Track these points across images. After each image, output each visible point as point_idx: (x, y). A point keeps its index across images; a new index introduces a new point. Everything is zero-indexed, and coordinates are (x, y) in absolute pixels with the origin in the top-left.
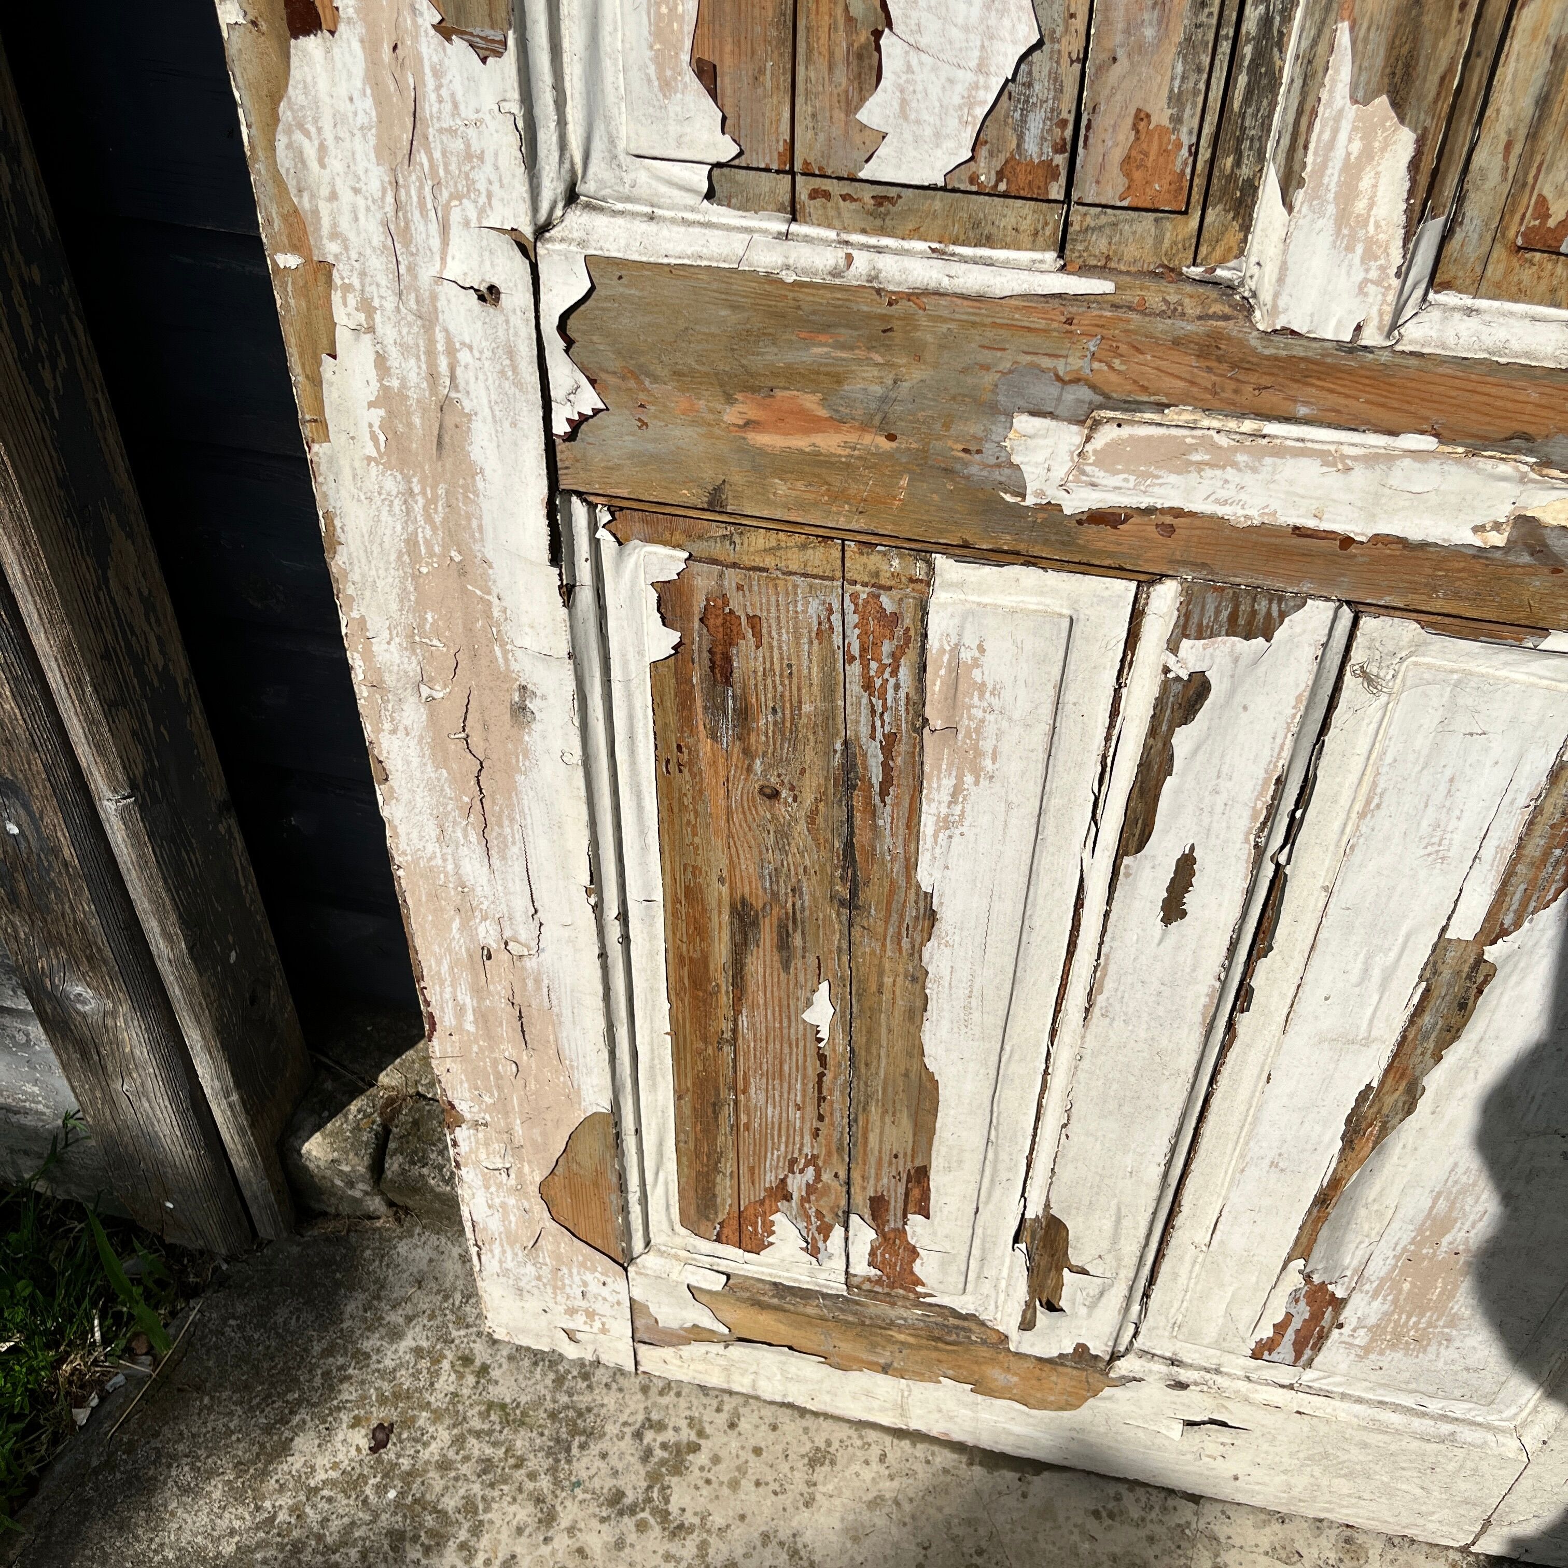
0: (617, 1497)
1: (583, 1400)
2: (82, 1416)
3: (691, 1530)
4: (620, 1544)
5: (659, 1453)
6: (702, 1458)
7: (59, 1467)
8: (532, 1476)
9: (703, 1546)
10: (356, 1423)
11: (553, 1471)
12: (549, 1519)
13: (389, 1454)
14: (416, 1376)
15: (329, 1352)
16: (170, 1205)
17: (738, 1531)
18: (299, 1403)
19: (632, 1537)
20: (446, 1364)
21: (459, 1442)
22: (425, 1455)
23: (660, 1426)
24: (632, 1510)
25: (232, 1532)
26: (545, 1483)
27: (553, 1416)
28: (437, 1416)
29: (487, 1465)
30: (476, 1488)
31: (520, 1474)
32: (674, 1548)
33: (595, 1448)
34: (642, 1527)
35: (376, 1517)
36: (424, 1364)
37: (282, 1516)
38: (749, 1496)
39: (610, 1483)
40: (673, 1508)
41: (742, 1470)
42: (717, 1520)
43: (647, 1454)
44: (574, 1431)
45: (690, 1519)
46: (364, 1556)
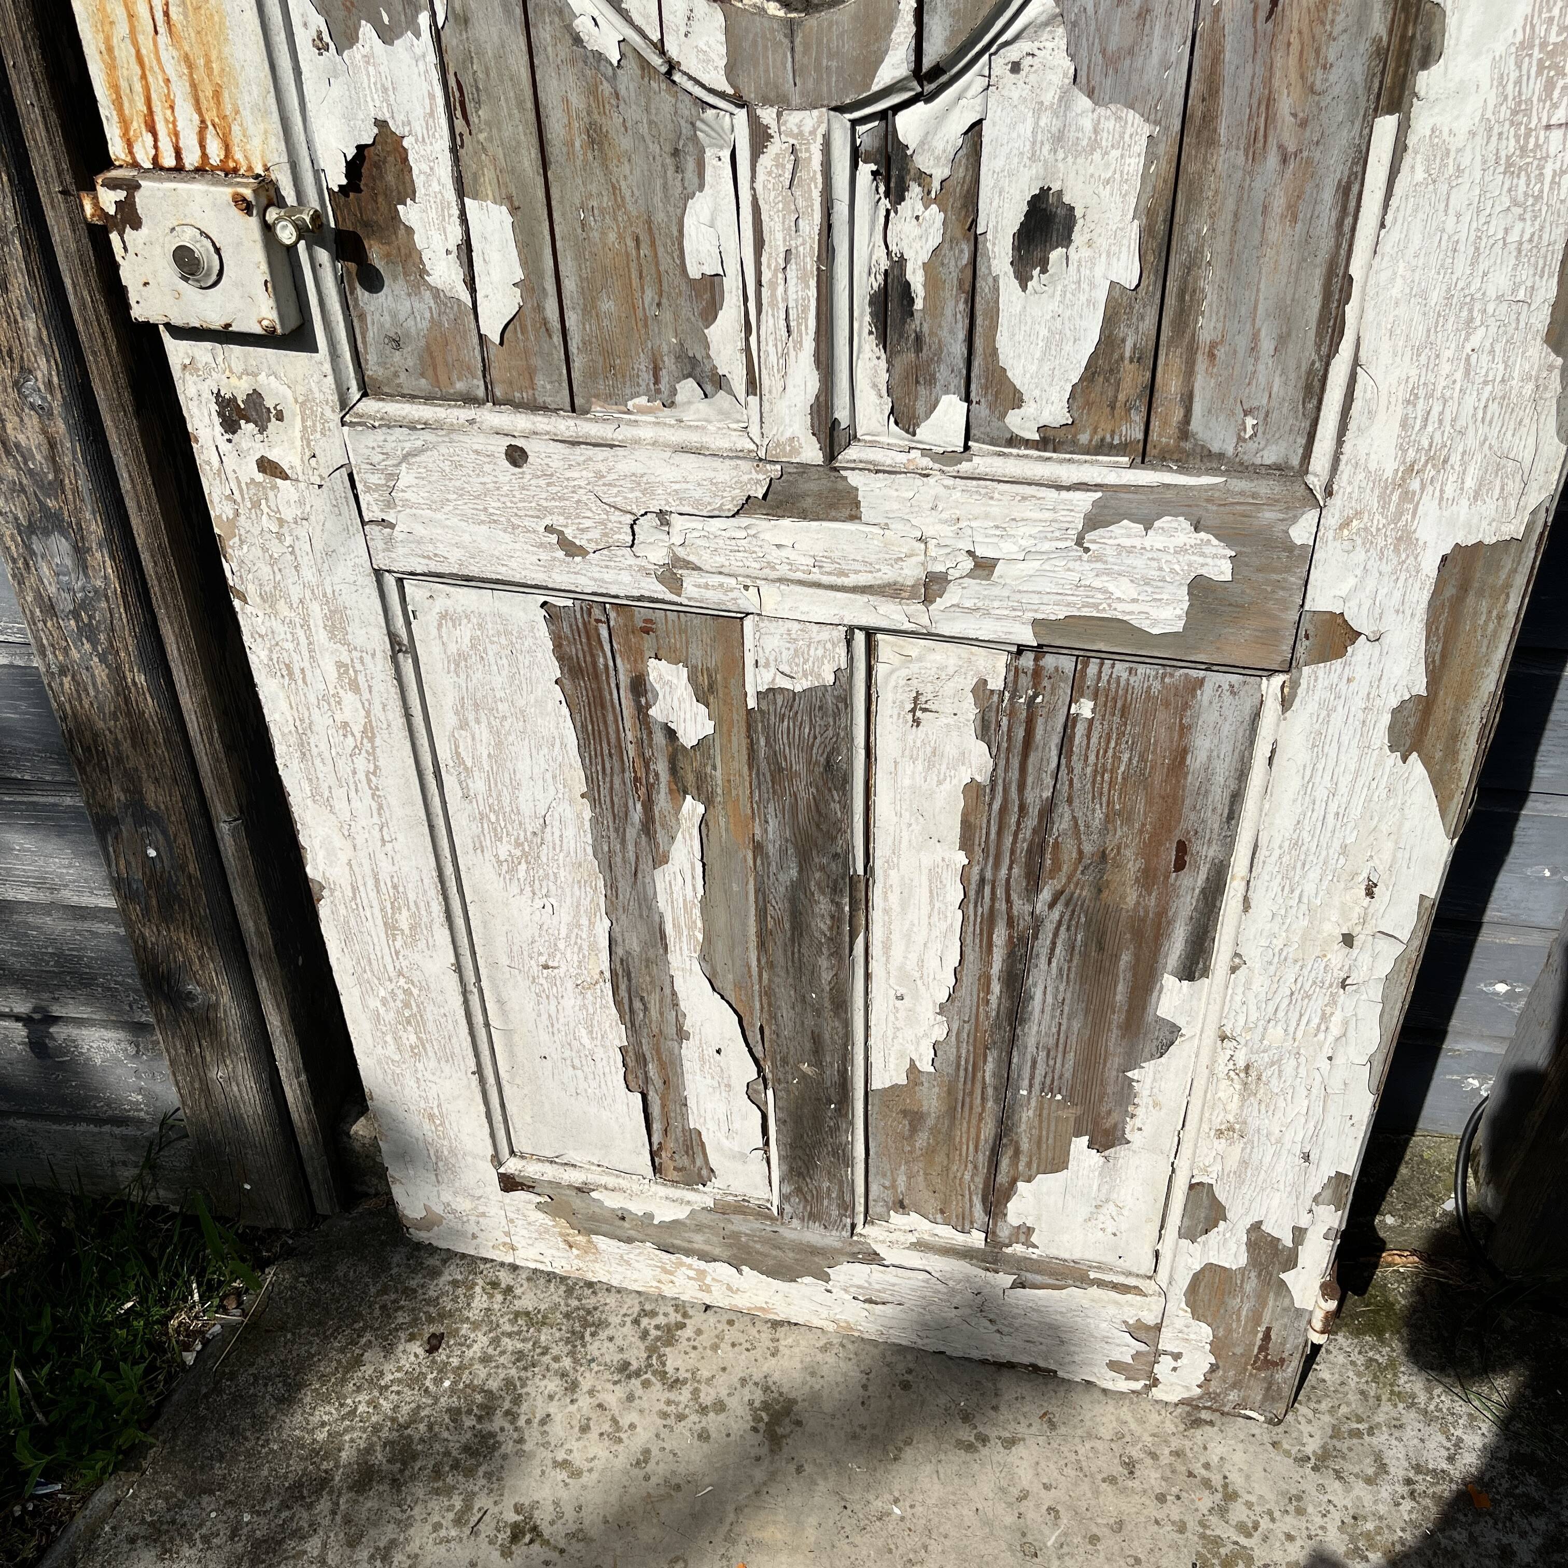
0: (624, 1366)
1: (590, 1302)
2: (190, 1358)
3: (685, 1382)
4: (630, 1398)
5: (654, 1333)
6: (688, 1332)
7: (176, 1397)
8: (556, 1359)
9: (696, 1392)
10: (412, 1338)
11: (572, 1354)
12: (573, 1387)
13: (441, 1355)
14: (455, 1300)
15: (384, 1291)
16: (248, 1187)
17: (721, 1379)
18: (364, 1329)
19: (639, 1392)
20: (478, 1289)
21: (495, 1342)
22: (469, 1354)
23: (653, 1314)
24: (637, 1374)
25: (323, 1424)
26: (567, 1362)
27: (567, 1316)
28: (476, 1326)
29: (520, 1356)
30: (513, 1372)
31: (547, 1359)
32: (672, 1396)
33: (603, 1335)
34: (646, 1384)
35: (436, 1400)
36: (460, 1291)
37: (361, 1408)
38: (725, 1352)
39: (617, 1357)
40: (669, 1368)
41: (720, 1337)
42: (705, 1373)
43: (645, 1334)
44: (586, 1324)
45: (682, 1375)
46: (430, 1427)
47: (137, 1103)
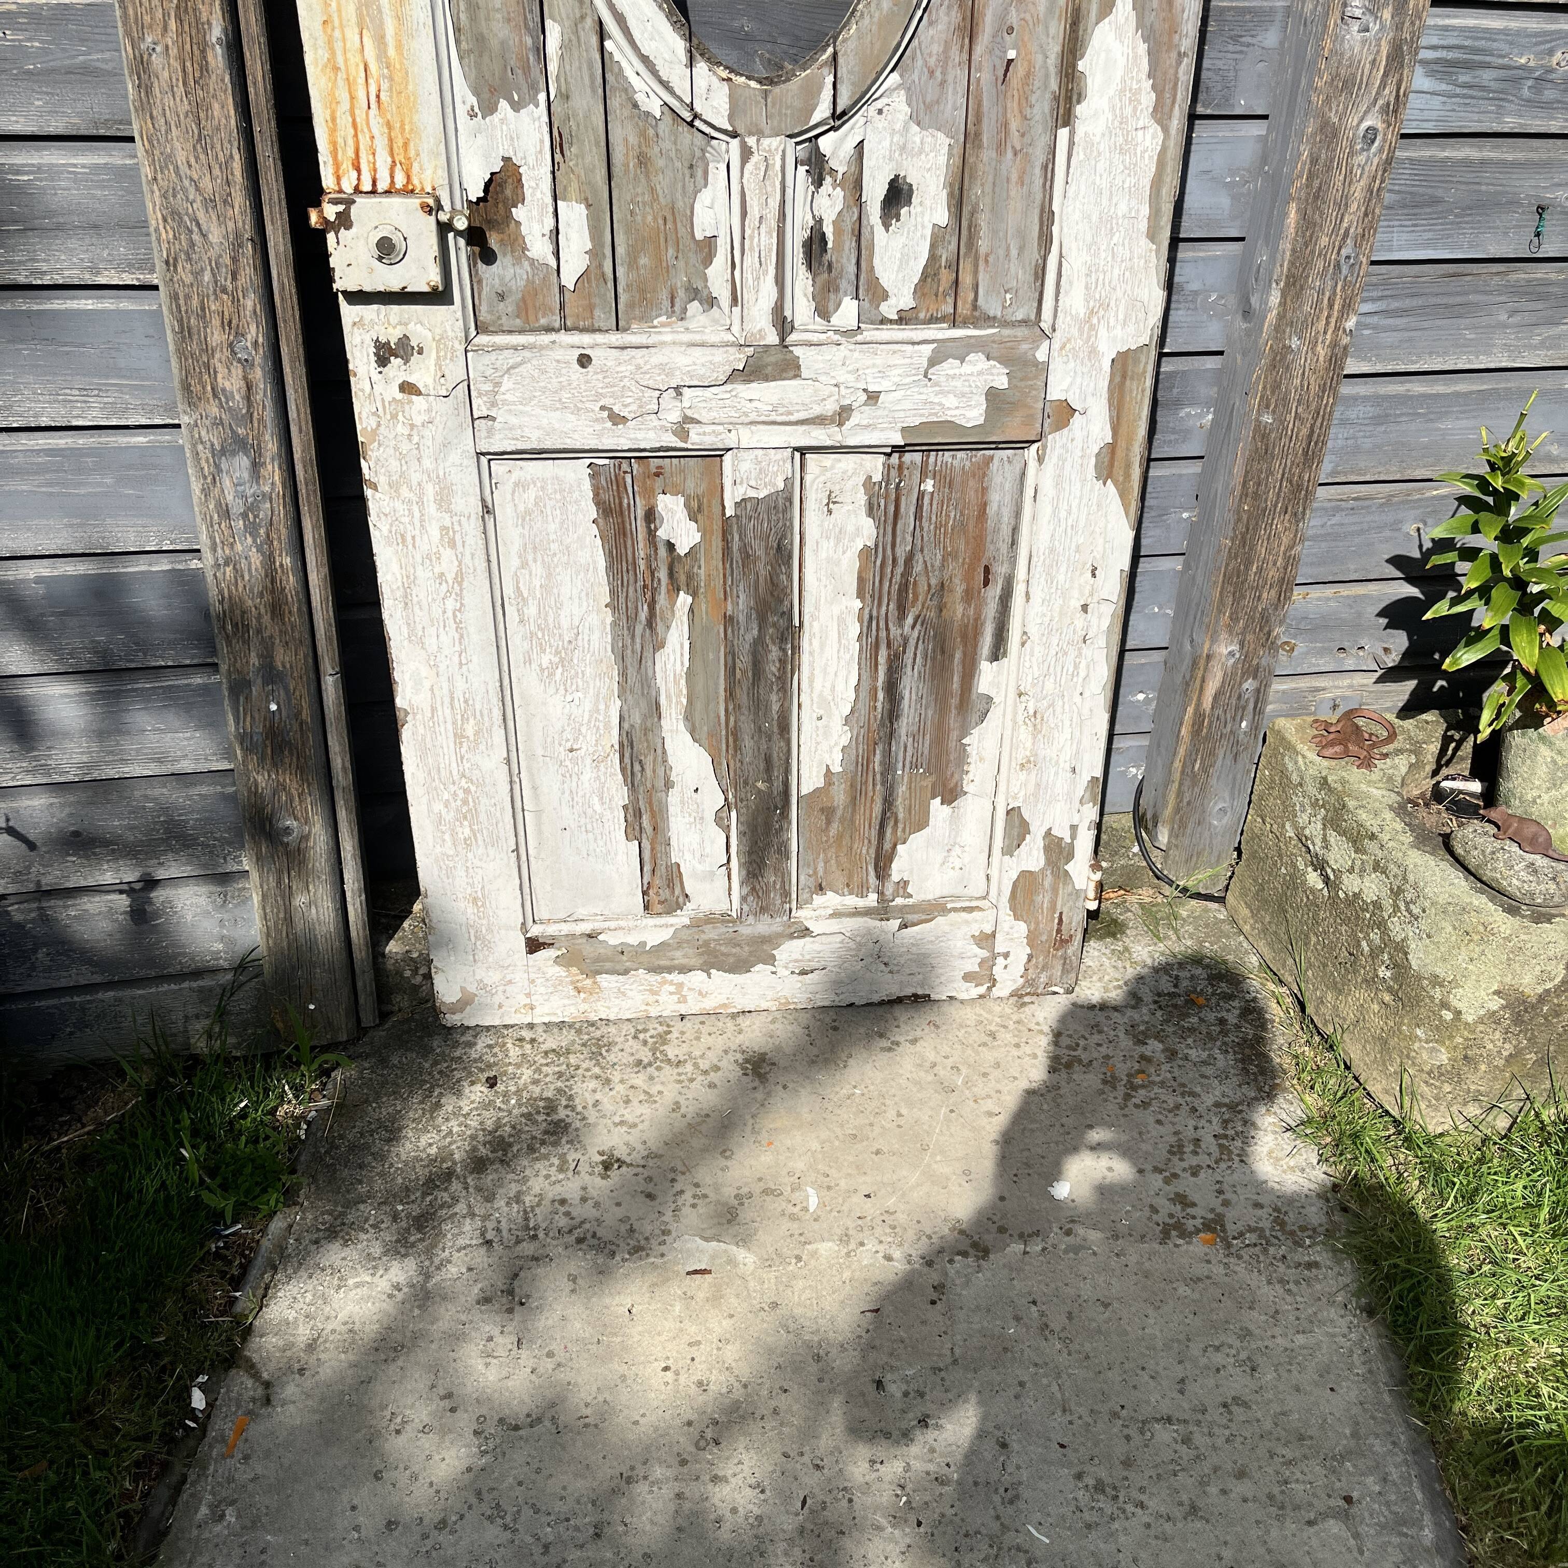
0: (639, 1063)
1: (598, 1034)
2: (302, 1134)
3: (685, 1061)
4: (651, 1078)
5: (651, 1041)
6: (675, 1034)
7: (303, 1158)
8: (588, 1070)
9: (696, 1065)
10: (473, 1083)
11: (598, 1064)
12: (608, 1081)
13: (500, 1087)
14: (495, 1055)
15: (436, 1063)
16: (312, 1007)
17: (709, 1054)
18: (432, 1087)
19: (656, 1073)
20: (509, 1045)
21: (538, 1070)
22: (521, 1082)
23: (645, 1030)
24: (650, 1064)
25: (430, 1145)
26: (597, 1070)
27: (584, 1045)
28: (518, 1066)
29: (560, 1075)
30: (559, 1084)
31: (580, 1072)
32: (680, 1070)
33: (615, 1049)
34: (659, 1069)
35: (510, 1113)
36: (496, 1050)
37: (455, 1130)
38: (706, 1040)
39: (631, 1059)
40: (671, 1055)
41: (699, 1032)
42: (697, 1053)
43: (645, 1043)
44: (600, 1047)
45: (682, 1058)
46: (514, 1127)
47: (219, 952)
